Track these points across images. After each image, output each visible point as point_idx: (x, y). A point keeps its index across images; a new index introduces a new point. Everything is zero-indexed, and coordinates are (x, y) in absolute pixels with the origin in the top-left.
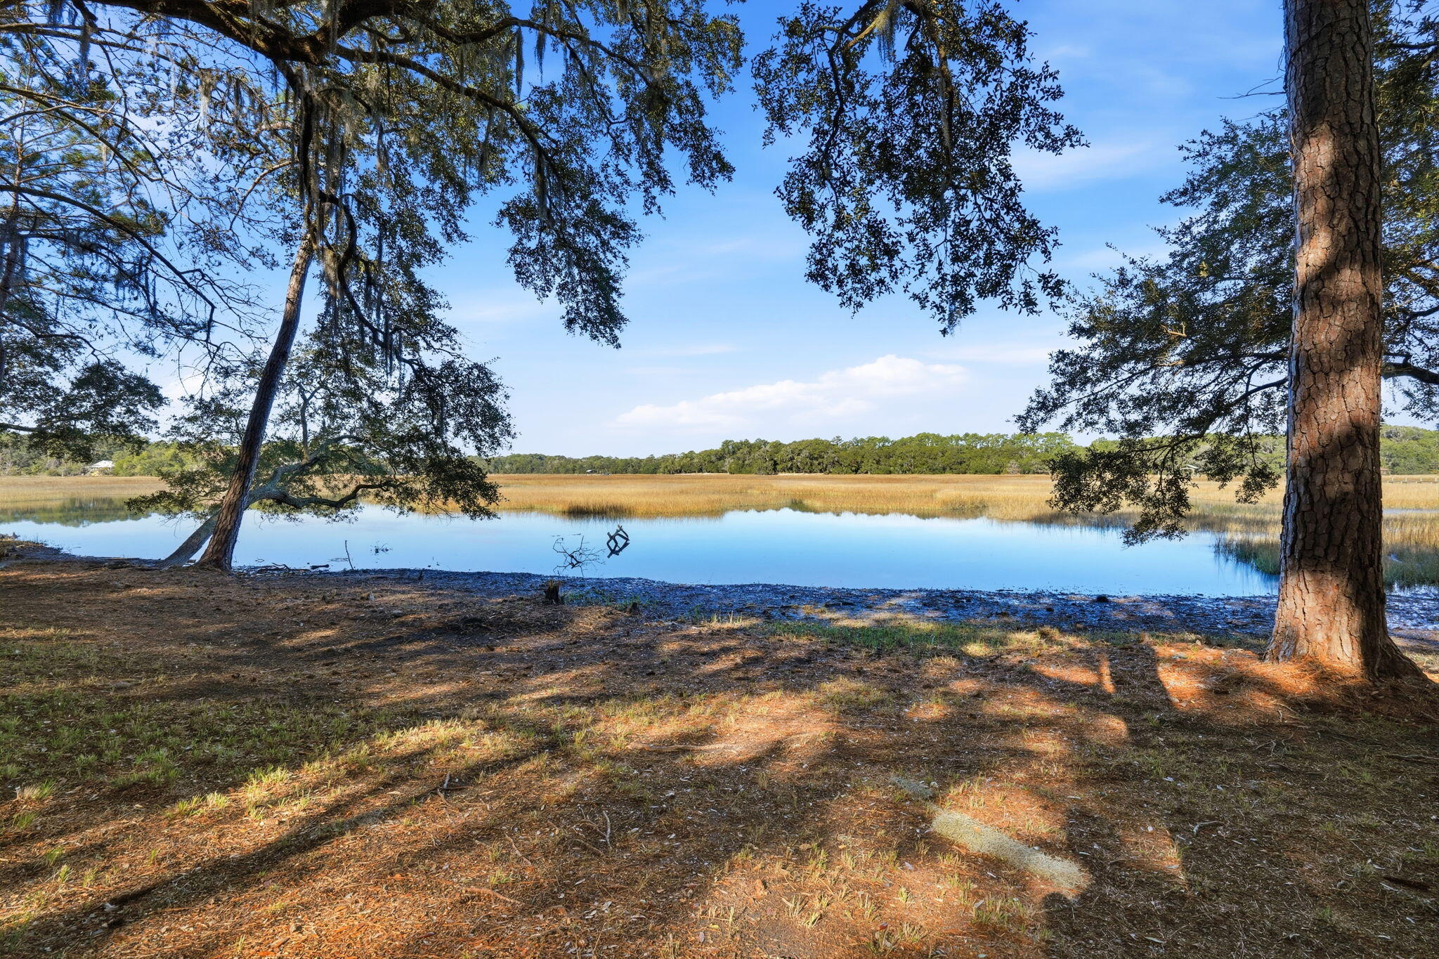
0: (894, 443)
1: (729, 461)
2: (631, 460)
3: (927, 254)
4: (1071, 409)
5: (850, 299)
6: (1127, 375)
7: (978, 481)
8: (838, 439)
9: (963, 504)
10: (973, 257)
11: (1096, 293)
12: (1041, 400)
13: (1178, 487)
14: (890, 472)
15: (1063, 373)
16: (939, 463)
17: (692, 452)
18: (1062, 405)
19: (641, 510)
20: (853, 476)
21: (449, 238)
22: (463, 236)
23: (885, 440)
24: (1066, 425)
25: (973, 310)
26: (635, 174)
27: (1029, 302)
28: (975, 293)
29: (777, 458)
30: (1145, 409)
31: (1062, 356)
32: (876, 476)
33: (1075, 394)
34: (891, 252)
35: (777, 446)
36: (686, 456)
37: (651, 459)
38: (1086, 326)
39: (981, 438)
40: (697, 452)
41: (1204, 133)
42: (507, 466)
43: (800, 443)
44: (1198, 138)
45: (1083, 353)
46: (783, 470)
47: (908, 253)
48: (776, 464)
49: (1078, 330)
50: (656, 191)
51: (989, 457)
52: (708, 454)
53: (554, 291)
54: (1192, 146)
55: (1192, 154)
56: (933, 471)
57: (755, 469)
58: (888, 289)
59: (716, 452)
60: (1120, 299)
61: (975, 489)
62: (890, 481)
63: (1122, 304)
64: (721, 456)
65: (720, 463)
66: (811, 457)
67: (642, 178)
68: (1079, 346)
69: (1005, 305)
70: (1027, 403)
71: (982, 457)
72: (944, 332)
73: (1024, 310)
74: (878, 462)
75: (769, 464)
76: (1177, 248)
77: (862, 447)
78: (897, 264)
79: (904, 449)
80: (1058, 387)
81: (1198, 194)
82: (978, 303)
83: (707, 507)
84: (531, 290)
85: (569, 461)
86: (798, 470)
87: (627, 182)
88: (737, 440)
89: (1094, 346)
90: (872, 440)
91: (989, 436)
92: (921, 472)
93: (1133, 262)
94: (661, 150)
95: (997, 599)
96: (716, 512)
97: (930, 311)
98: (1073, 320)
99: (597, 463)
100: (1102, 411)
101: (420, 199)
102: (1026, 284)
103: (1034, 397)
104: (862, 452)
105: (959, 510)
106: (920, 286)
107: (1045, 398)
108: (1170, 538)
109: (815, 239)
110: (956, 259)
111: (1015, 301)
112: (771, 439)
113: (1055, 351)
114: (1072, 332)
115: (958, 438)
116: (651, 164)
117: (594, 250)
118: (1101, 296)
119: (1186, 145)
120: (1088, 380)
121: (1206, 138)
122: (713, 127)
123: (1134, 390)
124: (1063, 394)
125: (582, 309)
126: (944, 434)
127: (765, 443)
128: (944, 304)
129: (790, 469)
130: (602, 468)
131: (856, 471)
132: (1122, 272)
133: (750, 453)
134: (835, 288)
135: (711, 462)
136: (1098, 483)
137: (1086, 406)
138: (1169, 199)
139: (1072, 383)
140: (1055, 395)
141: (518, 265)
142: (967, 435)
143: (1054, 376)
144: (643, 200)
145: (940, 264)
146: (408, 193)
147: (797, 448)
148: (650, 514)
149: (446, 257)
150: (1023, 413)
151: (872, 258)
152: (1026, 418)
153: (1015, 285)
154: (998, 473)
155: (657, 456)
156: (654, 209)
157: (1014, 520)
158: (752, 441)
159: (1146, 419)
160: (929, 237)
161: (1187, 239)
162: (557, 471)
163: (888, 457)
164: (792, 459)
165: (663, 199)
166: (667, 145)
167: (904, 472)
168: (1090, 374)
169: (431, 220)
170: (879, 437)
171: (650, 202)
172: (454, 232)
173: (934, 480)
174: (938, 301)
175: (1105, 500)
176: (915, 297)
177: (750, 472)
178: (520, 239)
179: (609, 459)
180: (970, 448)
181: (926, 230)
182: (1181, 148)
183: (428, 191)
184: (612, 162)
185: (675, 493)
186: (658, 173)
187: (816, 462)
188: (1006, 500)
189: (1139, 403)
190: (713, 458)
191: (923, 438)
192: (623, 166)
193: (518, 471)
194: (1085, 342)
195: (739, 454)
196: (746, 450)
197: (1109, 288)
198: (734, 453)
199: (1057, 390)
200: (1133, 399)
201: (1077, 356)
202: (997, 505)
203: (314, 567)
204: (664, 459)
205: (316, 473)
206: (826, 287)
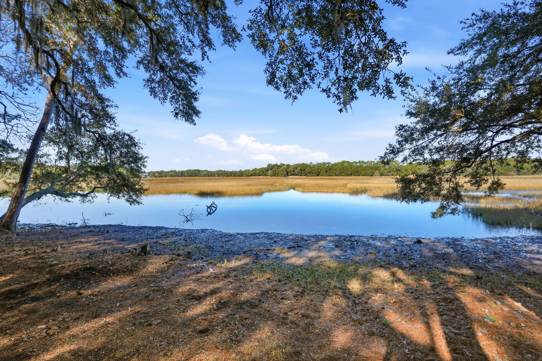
0: (333, 165)
1: (270, 172)
2: (233, 171)
3: (329, 65)
4: (406, 153)
5: (290, 94)
6: (432, 136)
7: (364, 179)
8: (311, 163)
9: (357, 189)
10: (356, 67)
11: (419, 95)
12: (391, 149)
13: (457, 190)
14: (331, 176)
15: (402, 136)
16: (349, 173)
17: (256, 168)
18: (402, 151)
19: (229, 193)
20: (317, 177)
21: (118, 74)
22: (125, 74)
23: (329, 163)
24: (403, 161)
25: (356, 98)
26: (197, 41)
27: (389, 92)
28: (357, 88)
29: (288, 170)
30: (441, 153)
31: (402, 127)
32: (325, 177)
33: (408, 146)
34: (310, 66)
35: (288, 166)
36: (254, 170)
37: (241, 171)
38: (414, 112)
39: (365, 163)
40: (258, 168)
41: (473, 14)
42: (186, 174)
43: (297, 165)
44: (470, 17)
45: (412, 126)
46: (291, 175)
47: (320, 66)
48: (288, 173)
49: (410, 114)
50: (206, 49)
51: (368, 170)
52: (262, 169)
53: (168, 100)
54: (467, 21)
55: (467, 25)
56: (347, 175)
57: (280, 175)
58: (309, 86)
59: (265, 169)
60: (432, 97)
61: (363, 183)
62: (330, 179)
63: (432, 100)
64: (267, 170)
65: (266, 173)
66: (301, 170)
67: (200, 43)
68: (410, 122)
69: (374, 94)
70: (385, 150)
71: (365, 170)
72: (341, 111)
73: (386, 97)
74: (326, 172)
75: (285, 173)
76: (456, 75)
77: (320, 166)
78: (313, 72)
79: (336, 167)
80: (400, 143)
81: (466, 49)
82: (359, 93)
83: (255, 192)
84: (157, 99)
85: (209, 172)
86: (296, 175)
87: (194, 45)
88: (273, 164)
89: (418, 122)
90: (324, 164)
91: (368, 162)
92: (342, 176)
93: (439, 78)
94: (209, 29)
95: (371, 241)
96: (259, 194)
97: (332, 99)
98: (408, 109)
99: (220, 173)
100: (422, 154)
101: (103, 56)
102: (387, 81)
103: (388, 148)
104: (320, 168)
105: (355, 192)
106: (325, 84)
107: (393, 148)
108: (454, 215)
109: (268, 60)
110: (346, 67)
111: (380, 91)
112: (286, 163)
113: (398, 124)
114: (407, 115)
115: (357, 163)
116: (204, 36)
117: (185, 80)
118: (422, 97)
119: (464, 21)
120: (414, 139)
121: (474, 17)
122: (231, 15)
123: (436, 144)
124: (402, 146)
125: (181, 108)
126: (351, 161)
127: (284, 165)
128: (340, 94)
129: (293, 175)
130: (222, 174)
131: (318, 175)
132: (433, 83)
133: (278, 169)
134: (282, 89)
135: (262, 172)
136: (419, 189)
137: (413, 152)
138: (452, 52)
139: (406, 141)
140: (398, 146)
141: (151, 88)
142: (360, 161)
143: (397, 137)
144: (201, 53)
145: (337, 70)
146: (97, 54)
147: (296, 167)
148: (232, 195)
149: (115, 83)
150: (383, 155)
151: (301, 71)
152: (384, 158)
153: (381, 82)
154: (372, 176)
155: (243, 170)
156: (206, 57)
157: (378, 197)
158: (279, 164)
159: (442, 158)
160: (330, 54)
161: (461, 71)
162: (205, 176)
163: (330, 170)
164: (294, 171)
165: (210, 53)
166: (211, 26)
167: (336, 176)
168: (415, 136)
169: (110, 66)
170: (327, 162)
171: (204, 54)
172: (120, 72)
173: (347, 179)
174: (336, 92)
175: (422, 197)
176: (324, 91)
177: (278, 176)
178: (151, 75)
179: (224, 171)
180: (361, 166)
181: (329, 50)
182: (461, 22)
183: (106, 52)
184: (186, 35)
185: (245, 185)
186: (207, 39)
187: (303, 172)
188: (375, 188)
189: (439, 150)
190: (264, 171)
191: (343, 162)
192: (191, 37)
193: (190, 176)
194: (414, 120)
195: (274, 169)
196: (276, 168)
197: (426, 92)
198: (272, 169)
199: (399, 144)
200: (436, 148)
201: (409, 127)
202: (371, 190)
203: (70, 224)
204: (246, 171)
205: (82, 181)
206: (277, 88)
